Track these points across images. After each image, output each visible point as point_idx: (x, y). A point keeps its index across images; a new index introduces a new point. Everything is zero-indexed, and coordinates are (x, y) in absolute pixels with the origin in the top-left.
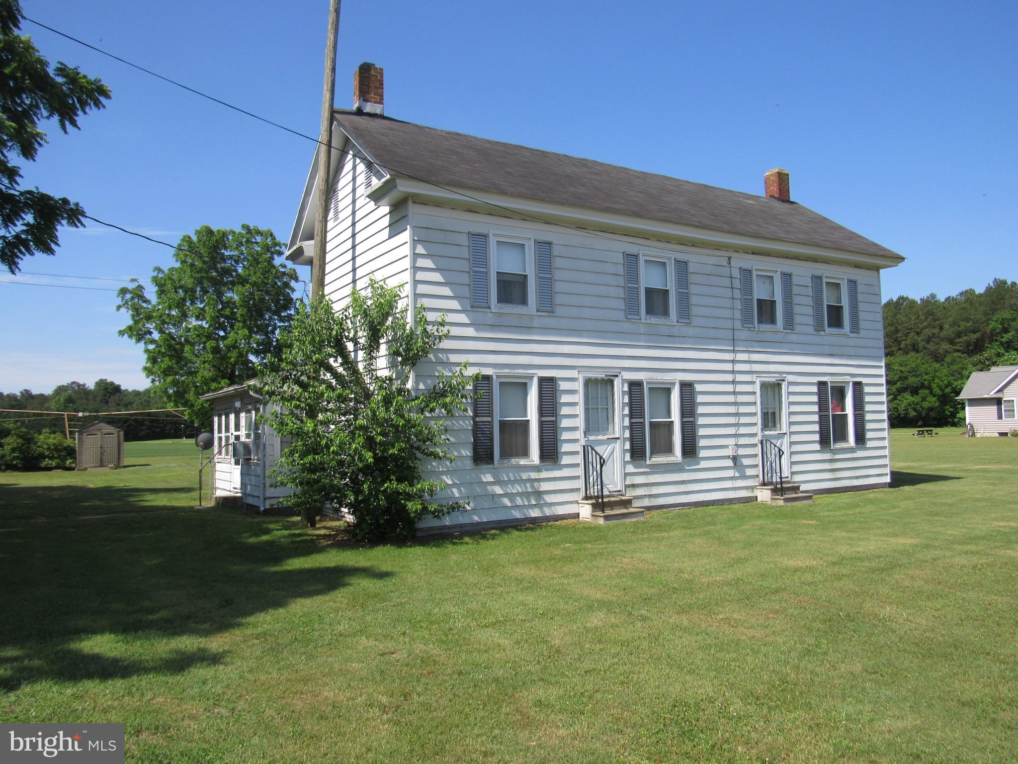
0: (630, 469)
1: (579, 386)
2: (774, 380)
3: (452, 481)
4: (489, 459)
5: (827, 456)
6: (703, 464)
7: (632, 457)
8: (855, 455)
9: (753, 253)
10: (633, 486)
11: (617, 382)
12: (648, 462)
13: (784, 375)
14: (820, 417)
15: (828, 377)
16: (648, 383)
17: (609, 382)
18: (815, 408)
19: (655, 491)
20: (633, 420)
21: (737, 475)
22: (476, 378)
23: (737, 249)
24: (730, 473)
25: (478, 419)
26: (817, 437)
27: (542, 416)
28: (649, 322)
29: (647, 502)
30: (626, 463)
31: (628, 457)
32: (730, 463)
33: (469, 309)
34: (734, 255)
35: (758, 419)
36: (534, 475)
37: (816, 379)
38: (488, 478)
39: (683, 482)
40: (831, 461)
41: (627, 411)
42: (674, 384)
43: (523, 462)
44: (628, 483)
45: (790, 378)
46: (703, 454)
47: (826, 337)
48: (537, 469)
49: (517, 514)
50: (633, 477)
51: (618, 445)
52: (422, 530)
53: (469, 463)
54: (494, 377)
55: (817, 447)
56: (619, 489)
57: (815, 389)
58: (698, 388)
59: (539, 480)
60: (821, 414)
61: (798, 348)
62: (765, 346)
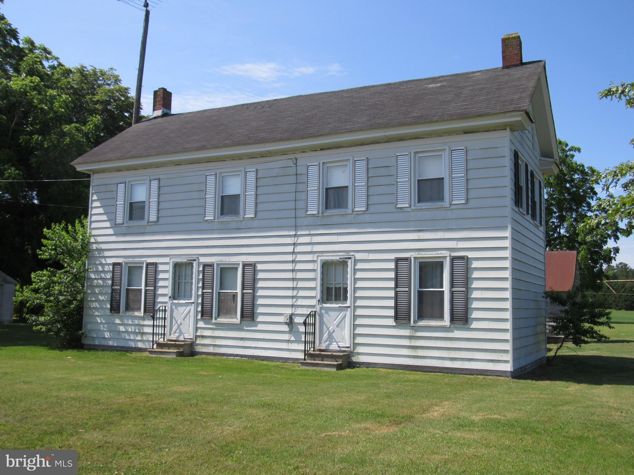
0: (201, 324)
1: (170, 268)
2: (338, 258)
3: (101, 320)
4: (118, 312)
5: (406, 332)
6: (260, 327)
7: (202, 316)
8: (450, 335)
9: (322, 149)
10: (203, 337)
11: (195, 264)
12: (214, 321)
13: (352, 254)
14: (396, 293)
15: (412, 253)
16: (218, 265)
17: (190, 264)
18: (392, 284)
19: (218, 342)
20: (204, 291)
21: (293, 339)
22: (114, 264)
23: (303, 150)
24: (286, 337)
25: (113, 287)
26: (392, 313)
27: (147, 287)
28: (220, 220)
29: (211, 350)
30: (197, 321)
31: (199, 317)
32: (286, 328)
33: (114, 226)
34: (298, 156)
35: (317, 293)
36: (142, 322)
37: (393, 256)
38: (118, 321)
39: (242, 339)
40: (411, 337)
41: (200, 285)
42: (239, 264)
43: (137, 314)
44: (198, 334)
45: (359, 256)
46: (260, 319)
47: (413, 213)
48: (143, 318)
49: (133, 345)
50: (203, 330)
51: (192, 307)
52: (85, 344)
53: (108, 312)
54: (123, 263)
55: (392, 322)
56: (191, 337)
57: (392, 265)
58: (259, 267)
59: (144, 325)
60: (398, 289)
61: (371, 227)
62: (330, 229)
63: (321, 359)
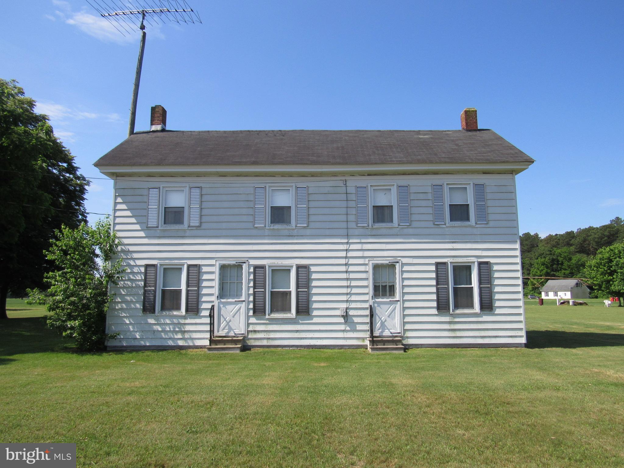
0: (253, 320)
1: (216, 269)
2: (387, 262)
3: (129, 321)
4: (153, 311)
5: (447, 319)
6: (315, 320)
7: (254, 313)
8: (480, 319)
9: (369, 175)
10: (255, 331)
11: (245, 266)
12: (267, 317)
13: (399, 259)
14: (438, 289)
15: (448, 259)
16: (269, 267)
17: (239, 266)
18: (434, 282)
19: (272, 335)
20: (256, 290)
21: (348, 328)
22: (147, 266)
23: (352, 174)
24: (342, 327)
25: (146, 289)
26: (435, 304)
27: (188, 287)
28: (271, 228)
29: (265, 343)
30: (248, 317)
31: (251, 313)
32: (342, 320)
33: (145, 228)
34: (347, 178)
35: (371, 290)
36: (182, 321)
37: (434, 261)
38: (151, 321)
39: (297, 331)
40: (450, 323)
41: (252, 284)
42: (292, 266)
43: (175, 313)
44: (251, 328)
45: (405, 261)
46: (315, 313)
47: (447, 229)
48: (185, 317)
49: (171, 343)
50: (255, 326)
51: (243, 305)
52: (109, 346)
53: (140, 313)
54: (159, 265)
55: (435, 311)
56: (243, 333)
57: (433, 268)
58: (313, 269)
59: (185, 324)
60: (439, 286)
61: (415, 238)
62: (379, 238)
63: (383, 344)
